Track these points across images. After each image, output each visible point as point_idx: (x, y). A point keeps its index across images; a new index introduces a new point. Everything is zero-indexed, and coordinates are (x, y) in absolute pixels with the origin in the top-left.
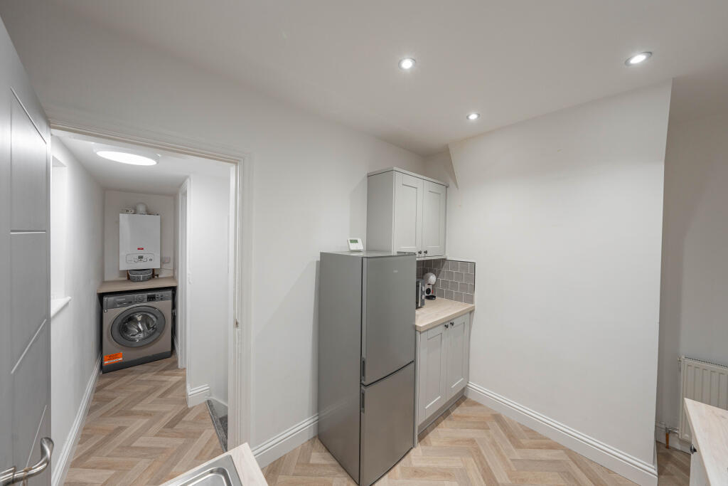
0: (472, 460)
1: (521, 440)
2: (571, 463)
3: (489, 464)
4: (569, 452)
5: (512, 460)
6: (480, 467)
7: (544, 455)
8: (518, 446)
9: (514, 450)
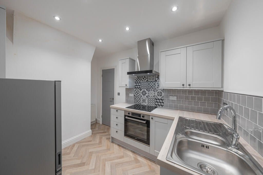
0: (68, 170)
1: (67, 152)
2: (80, 144)
3: (72, 164)
4: (77, 143)
5: (74, 157)
6: (72, 168)
7: (75, 148)
8: (69, 154)
9: (70, 155)
